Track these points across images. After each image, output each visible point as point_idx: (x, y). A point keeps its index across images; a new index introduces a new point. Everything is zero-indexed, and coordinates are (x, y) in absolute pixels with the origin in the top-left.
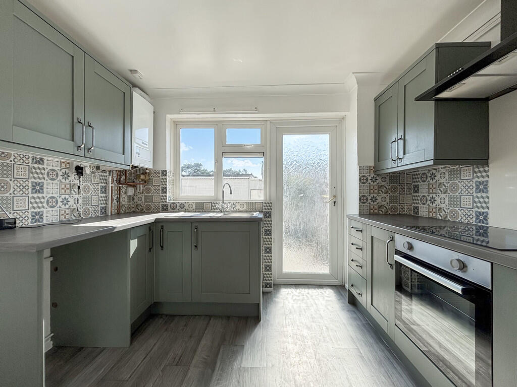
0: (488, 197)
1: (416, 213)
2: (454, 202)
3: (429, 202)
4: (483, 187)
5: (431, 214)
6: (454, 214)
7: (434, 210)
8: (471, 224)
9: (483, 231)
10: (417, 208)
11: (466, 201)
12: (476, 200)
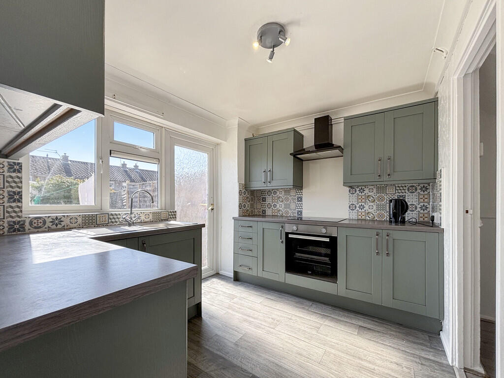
0: (302, 204)
1: (264, 213)
2: (287, 206)
3: (272, 207)
4: (300, 199)
5: (274, 214)
6: (287, 212)
7: (276, 211)
8: (295, 216)
9: (301, 219)
10: (265, 211)
11: (293, 206)
12: (297, 205)
